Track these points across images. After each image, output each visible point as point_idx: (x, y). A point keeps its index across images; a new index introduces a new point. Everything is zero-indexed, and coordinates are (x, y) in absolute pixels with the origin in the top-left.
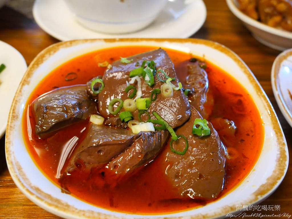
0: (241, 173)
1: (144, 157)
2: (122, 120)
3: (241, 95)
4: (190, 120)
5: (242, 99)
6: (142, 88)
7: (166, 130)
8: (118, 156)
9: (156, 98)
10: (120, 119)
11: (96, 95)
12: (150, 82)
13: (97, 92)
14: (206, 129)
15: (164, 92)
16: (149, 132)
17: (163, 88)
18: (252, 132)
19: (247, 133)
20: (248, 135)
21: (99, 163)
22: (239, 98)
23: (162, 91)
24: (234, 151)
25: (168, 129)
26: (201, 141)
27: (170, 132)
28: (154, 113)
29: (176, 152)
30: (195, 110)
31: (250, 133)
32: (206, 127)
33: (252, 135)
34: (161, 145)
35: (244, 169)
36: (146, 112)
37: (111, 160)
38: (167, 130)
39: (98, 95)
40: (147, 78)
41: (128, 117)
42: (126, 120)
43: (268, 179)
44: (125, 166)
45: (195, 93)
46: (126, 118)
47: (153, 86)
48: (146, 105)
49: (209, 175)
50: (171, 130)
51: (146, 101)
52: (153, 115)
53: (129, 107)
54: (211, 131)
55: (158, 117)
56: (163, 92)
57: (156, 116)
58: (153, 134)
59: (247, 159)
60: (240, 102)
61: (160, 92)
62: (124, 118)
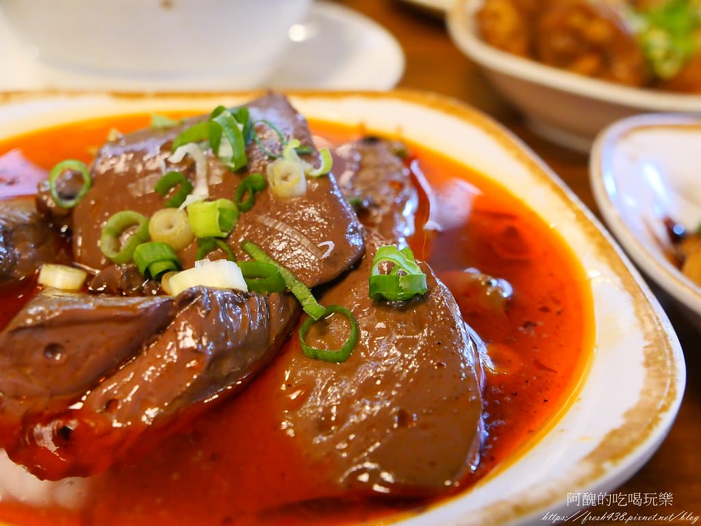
0: (535, 412)
1: (208, 368)
2: (142, 269)
3: (511, 217)
4: (362, 266)
5: (516, 224)
6: (208, 176)
7: (287, 294)
8: (117, 369)
9: (253, 202)
10: (136, 270)
11: (65, 213)
12: (233, 160)
13: (70, 203)
14: (414, 273)
15: (277, 182)
16: (228, 289)
17: (272, 170)
18: (557, 302)
19: (540, 306)
20: (545, 310)
21: (52, 395)
22: (507, 223)
23: (269, 179)
24: (508, 354)
25: (293, 291)
26: (402, 316)
27: (299, 297)
28: (248, 246)
29: (319, 355)
30: (378, 236)
31: (550, 305)
32: (415, 267)
33: (559, 309)
34: (269, 338)
35: (545, 401)
36: (220, 243)
37: (94, 386)
38: (291, 294)
39: (71, 210)
40: (226, 151)
41: (163, 260)
42: (156, 269)
43: (628, 414)
44: (142, 402)
45: (376, 206)
46: (156, 264)
47: (243, 171)
48: (221, 220)
49: (431, 411)
50: (302, 292)
51: (221, 210)
52: (246, 252)
53: (167, 232)
54: (432, 285)
55: (260, 257)
56: (274, 184)
57: (253, 255)
58: (239, 298)
59: (552, 373)
60: (512, 233)
61: (266, 185)
62: (151, 264)
